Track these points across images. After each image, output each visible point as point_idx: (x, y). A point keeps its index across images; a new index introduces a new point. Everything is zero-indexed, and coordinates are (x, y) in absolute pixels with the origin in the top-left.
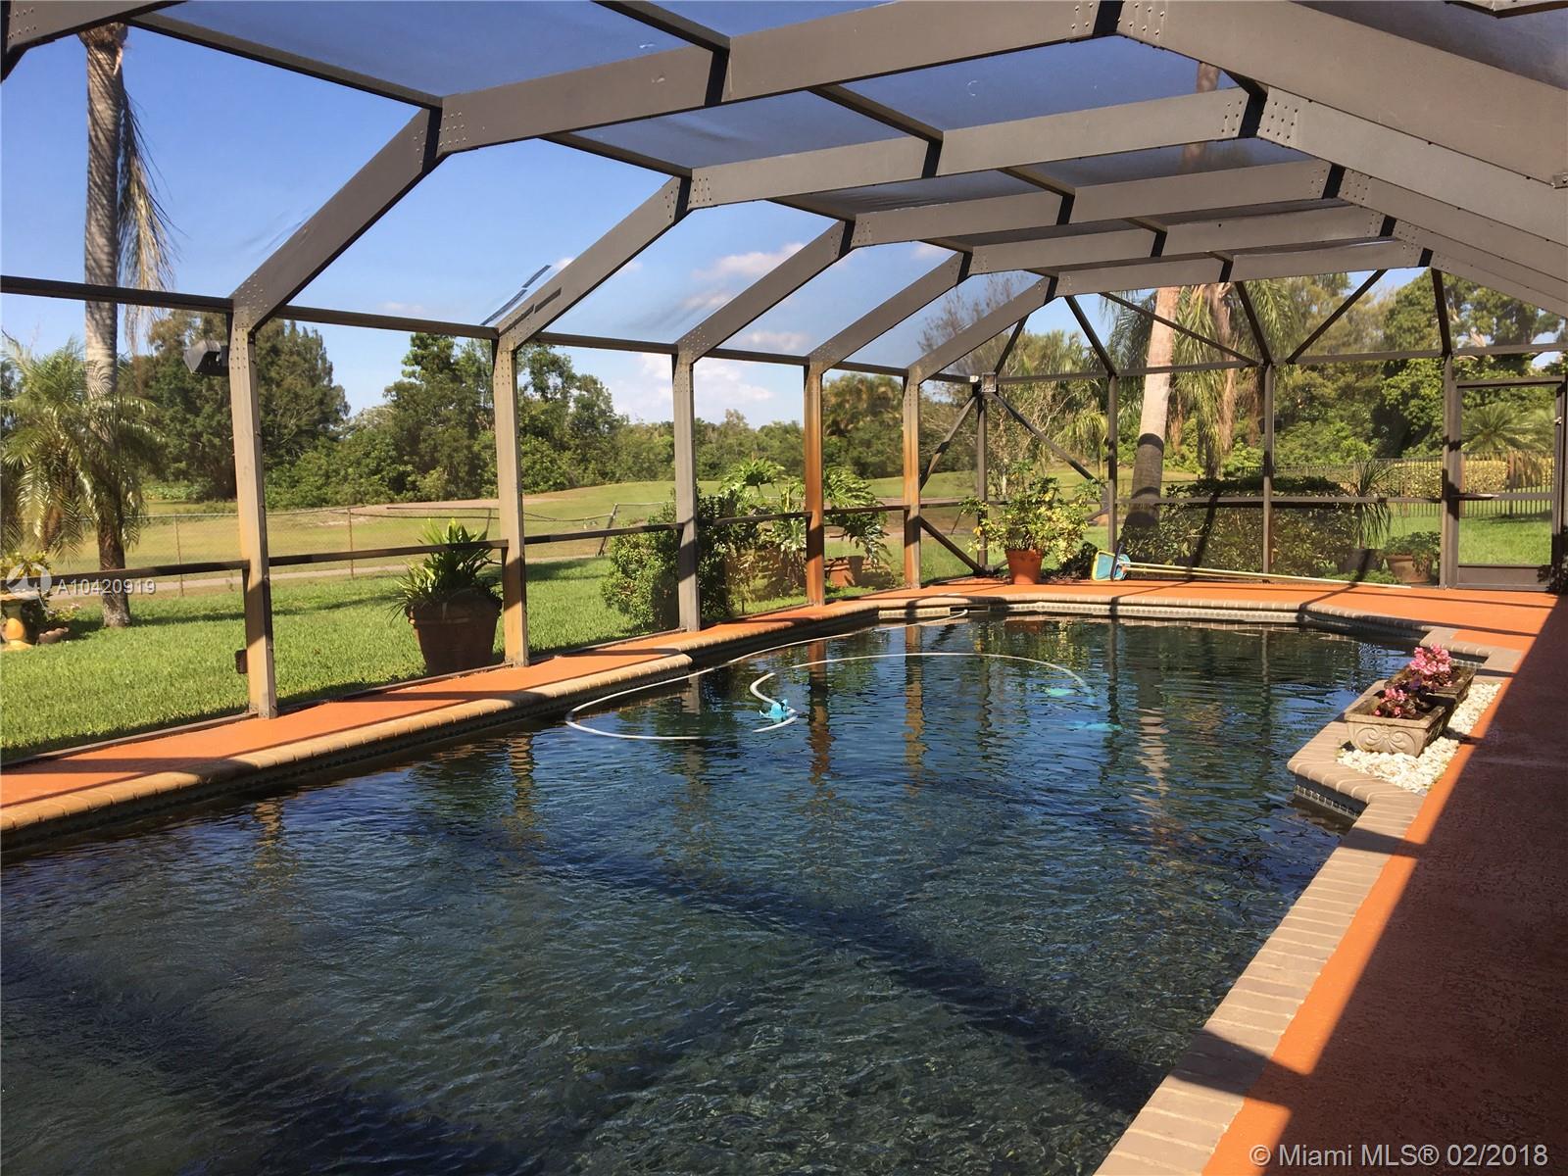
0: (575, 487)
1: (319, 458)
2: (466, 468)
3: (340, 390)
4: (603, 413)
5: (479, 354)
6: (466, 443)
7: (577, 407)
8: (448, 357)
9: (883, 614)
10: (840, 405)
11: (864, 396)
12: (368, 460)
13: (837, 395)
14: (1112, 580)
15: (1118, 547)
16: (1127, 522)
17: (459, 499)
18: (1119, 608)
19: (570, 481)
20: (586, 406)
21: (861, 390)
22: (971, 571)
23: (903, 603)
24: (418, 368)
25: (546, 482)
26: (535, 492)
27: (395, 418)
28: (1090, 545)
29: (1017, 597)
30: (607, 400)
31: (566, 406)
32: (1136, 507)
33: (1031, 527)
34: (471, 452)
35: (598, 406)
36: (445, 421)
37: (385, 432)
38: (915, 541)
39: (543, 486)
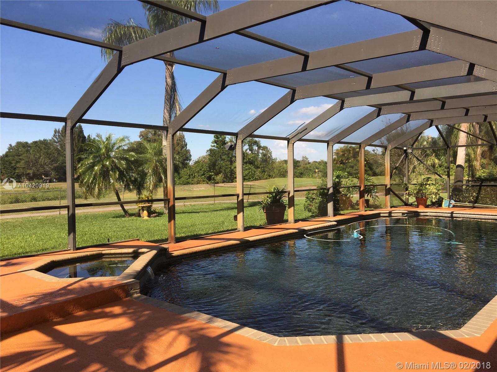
0: (261, 180)
1: (187, 171)
2: (230, 174)
3: (189, 150)
4: (269, 157)
5: (234, 140)
6: (230, 166)
7: (262, 156)
8: (225, 141)
9: (382, 215)
10: (343, 155)
11: (351, 152)
12: (201, 171)
13: (342, 152)
14: (449, 207)
15: (450, 198)
16: (453, 191)
17: (227, 183)
18: (454, 214)
19: (260, 178)
20: (264, 155)
21: (350, 150)
22: (404, 204)
23: (388, 212)
24: (215, 144)
25: (253, 178)
26: (249, 181)
27: (209, 159)
28: (441, 197)
29: (422, 211)
30: (271, 153)
31: (258, 155)
32: (456, 186)
33: (424, 191)
34: (231, 169)
35: (268, 155)
36: (223, 160)
37: (206, 163)
38: (388, 195)
39: (252, 179)
